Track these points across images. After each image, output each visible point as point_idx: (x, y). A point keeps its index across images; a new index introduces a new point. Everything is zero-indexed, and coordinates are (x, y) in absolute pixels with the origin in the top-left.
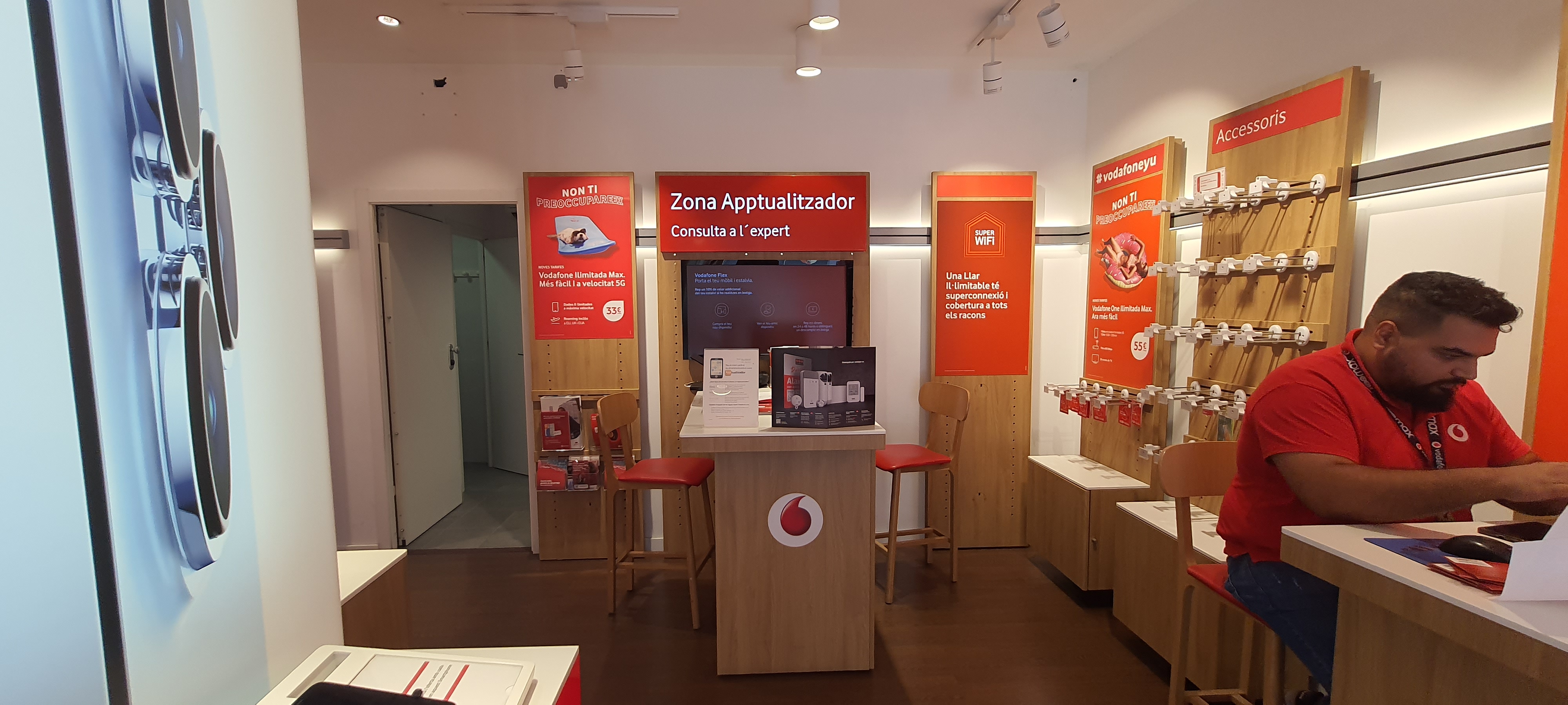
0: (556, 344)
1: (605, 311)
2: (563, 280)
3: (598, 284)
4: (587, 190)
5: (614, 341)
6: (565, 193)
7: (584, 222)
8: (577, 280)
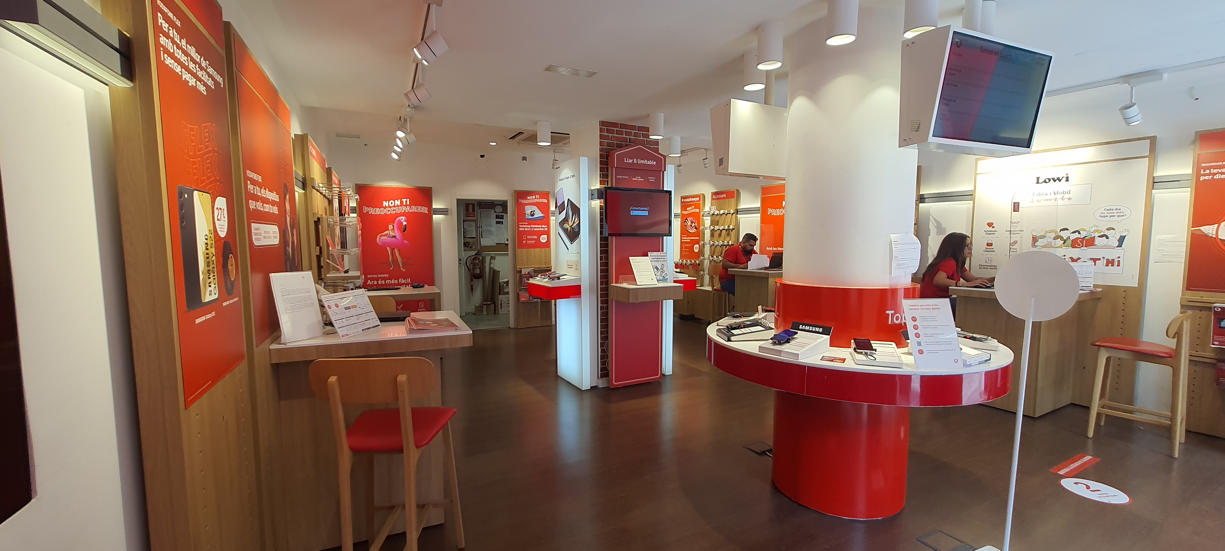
0: (525, 250)
1: (541, 239)
2: (528, 228)
3: (538, 229)
4: (536, 197)
5: (543, 249)
6: (529, 198)
7: (535, 208)
8: (532, 228)
